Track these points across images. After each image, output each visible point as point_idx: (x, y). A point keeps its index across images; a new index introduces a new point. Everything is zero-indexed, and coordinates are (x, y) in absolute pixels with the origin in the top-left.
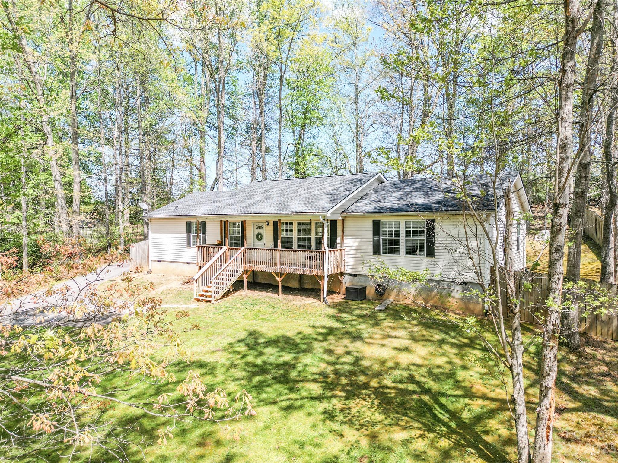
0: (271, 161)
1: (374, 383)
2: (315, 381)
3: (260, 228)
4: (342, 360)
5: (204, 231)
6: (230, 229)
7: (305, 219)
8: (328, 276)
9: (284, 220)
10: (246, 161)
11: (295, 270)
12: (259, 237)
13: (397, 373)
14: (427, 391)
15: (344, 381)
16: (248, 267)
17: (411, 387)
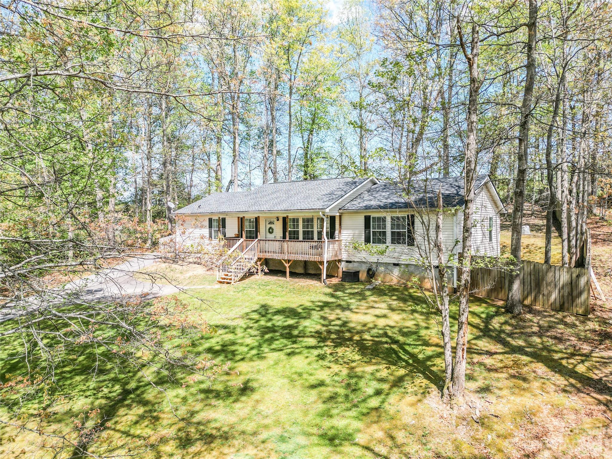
0: (281, 163)
1: (356, 338)
2: (312, 336)
3: (271, 223)
4: (333, 323)
5: (224, 226)
6: (247, 224)
7: (308, 215)
8: (327, 262)
9: (291, 216)
10: (258, 164)
11: (300, 258)
12: (271, 231)
13: (375, 331)
14: (396, 342)
15: (333, 336)
16: (262, 255)
17: (384, 339)
